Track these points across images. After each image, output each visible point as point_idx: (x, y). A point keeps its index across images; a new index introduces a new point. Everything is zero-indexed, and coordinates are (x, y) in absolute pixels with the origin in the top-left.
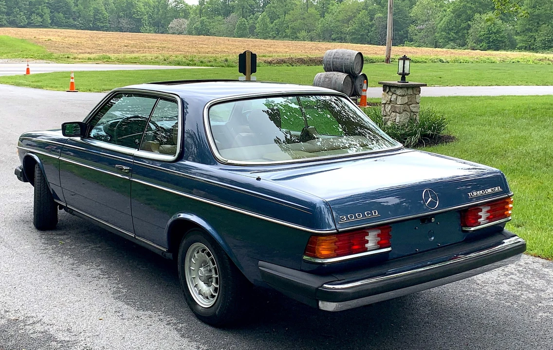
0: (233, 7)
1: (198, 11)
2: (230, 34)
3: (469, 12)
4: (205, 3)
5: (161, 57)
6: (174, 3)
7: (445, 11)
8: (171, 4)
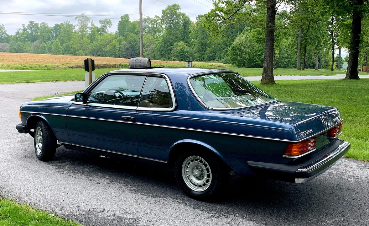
0: (37, 36)
1: (15, 39)
2: (36, 52)
3: (171, 41)
4: (20, 34)
5: (5, 65)
7: (159, 40)
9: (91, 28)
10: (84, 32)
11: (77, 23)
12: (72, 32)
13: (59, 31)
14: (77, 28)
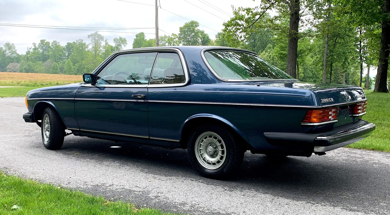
0: (48, 56)
1: (26, 58)
2: (48, 72)
4: (30, 53)
5: (15, 82)
6: (10, 53)
8: (7, 54)
9: (104, 47)
10: (98, 52)
11: (90, 42)
12: (85, 51)
13: (71, 50)
14: (90, 47)
